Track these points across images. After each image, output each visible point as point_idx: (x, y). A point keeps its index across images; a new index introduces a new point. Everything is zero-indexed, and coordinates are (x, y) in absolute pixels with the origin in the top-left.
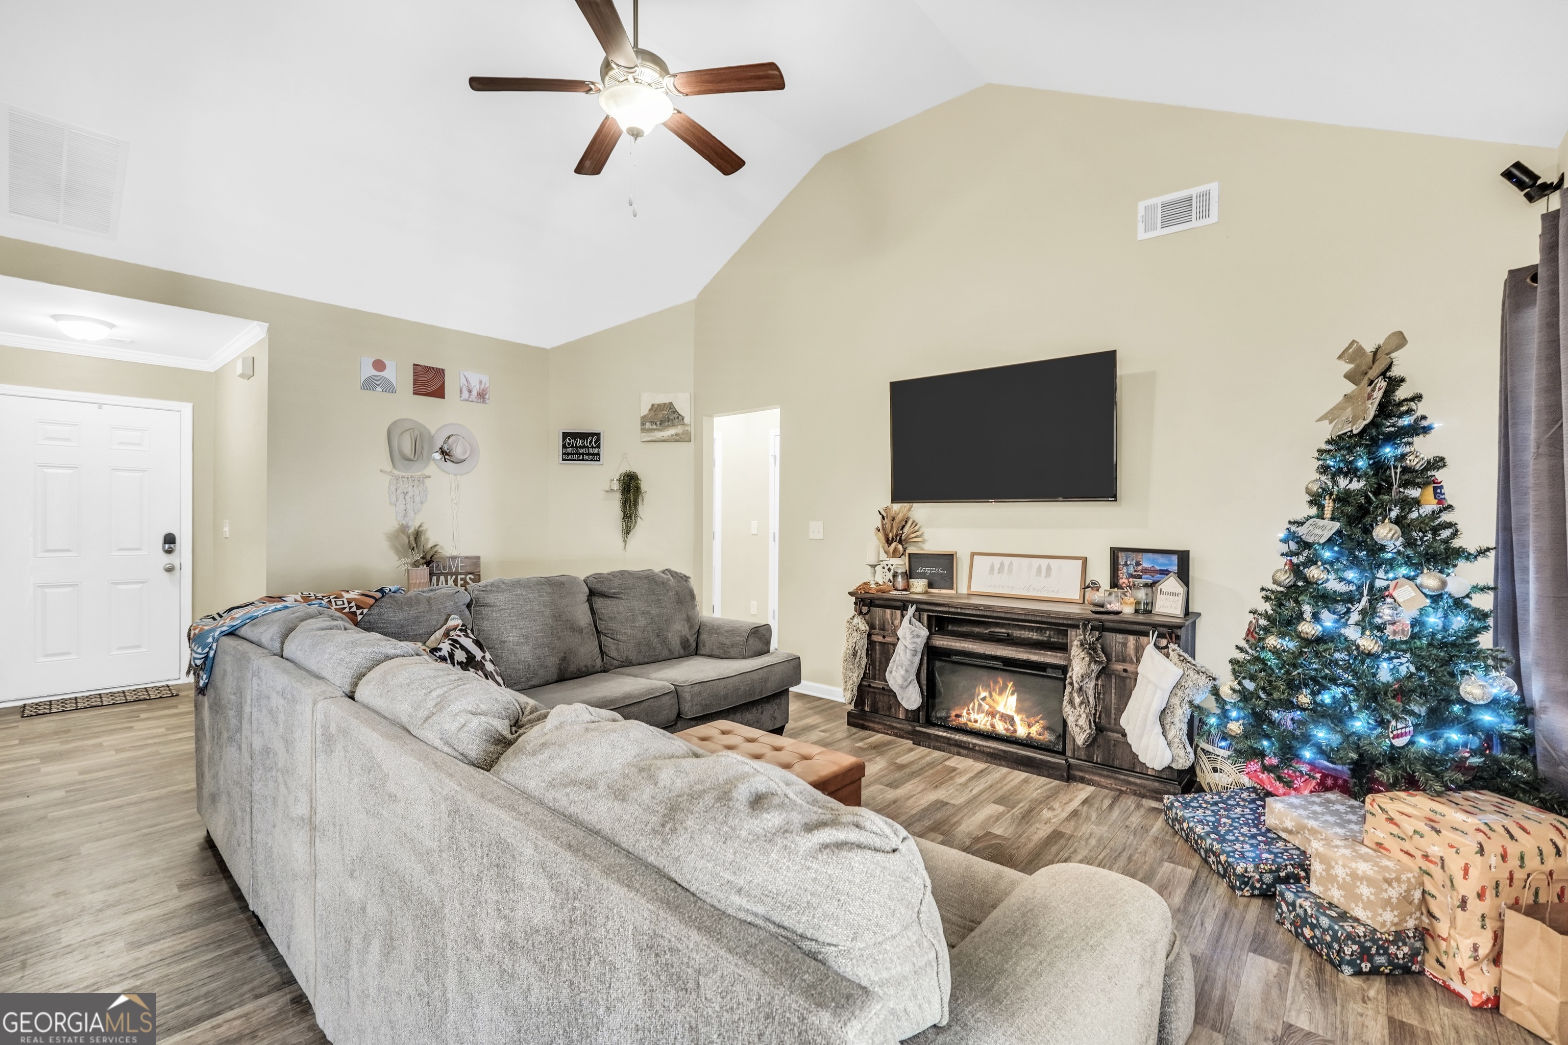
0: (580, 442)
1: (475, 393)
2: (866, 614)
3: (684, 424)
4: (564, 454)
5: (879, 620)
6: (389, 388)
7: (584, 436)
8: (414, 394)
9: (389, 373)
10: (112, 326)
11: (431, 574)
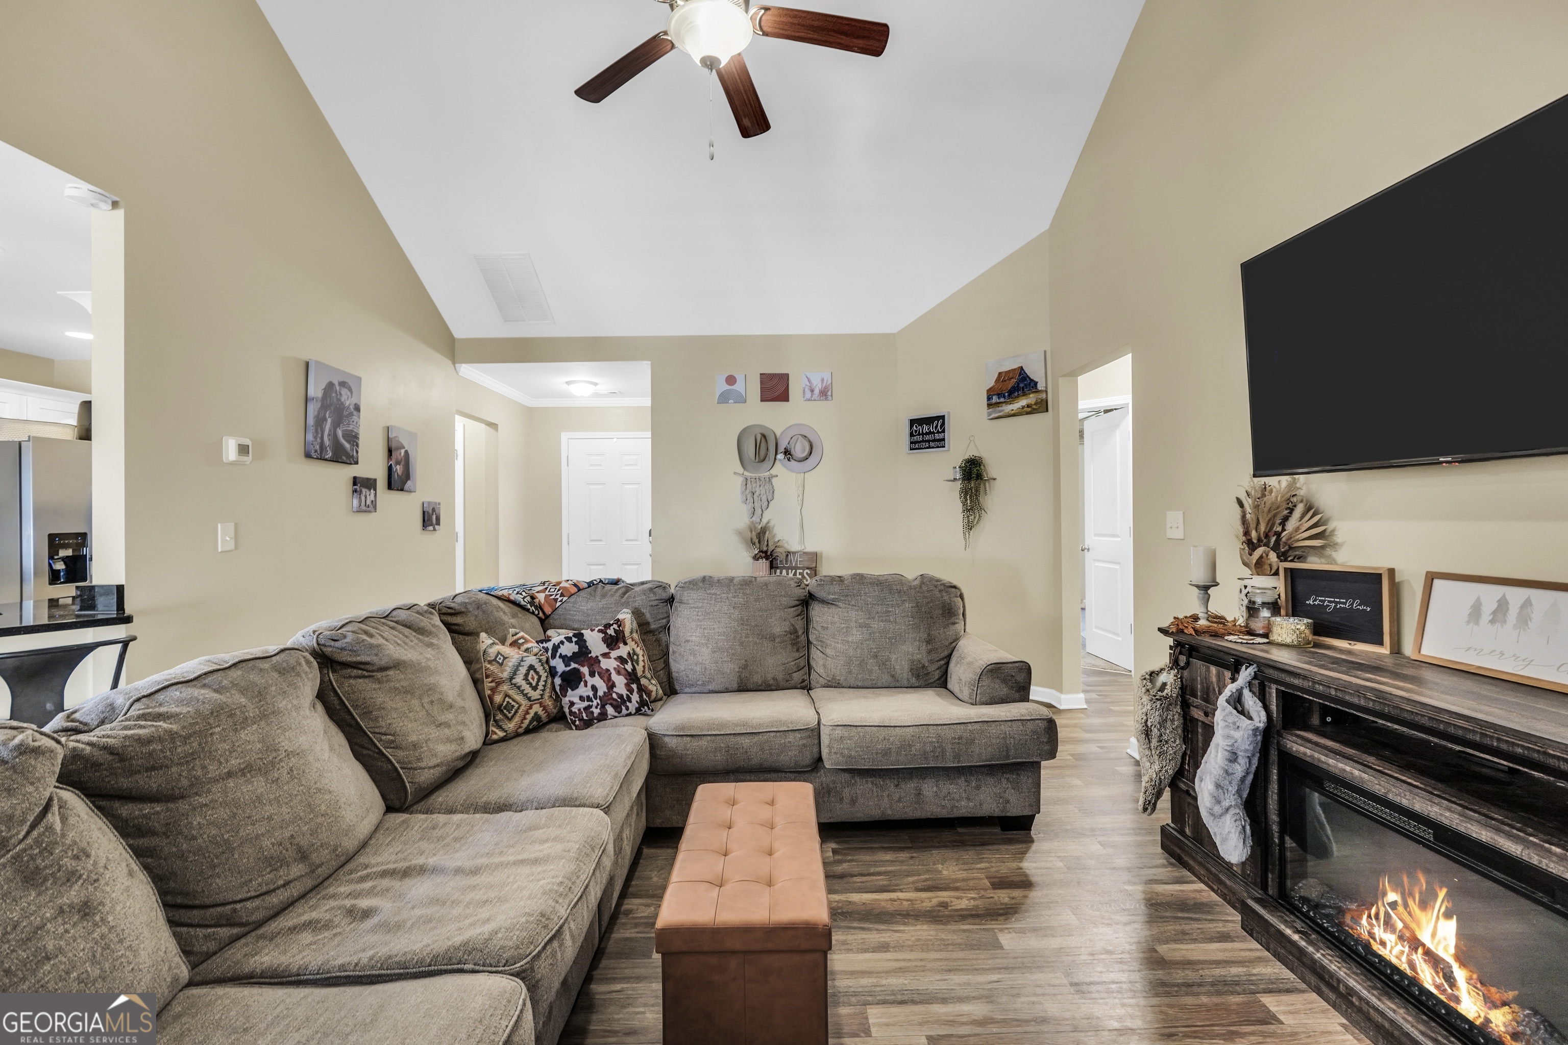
0: (926, 428)
1: (817, 391)
2: (1183, 668)
3: (1038, 391)
4: (911, 443)
5: (1202, 683)
6: (742, 400)
7: (928, 421)
8: (761, 401)
9: (739, 387)
10: (596, 384)
11: (772, 567)
